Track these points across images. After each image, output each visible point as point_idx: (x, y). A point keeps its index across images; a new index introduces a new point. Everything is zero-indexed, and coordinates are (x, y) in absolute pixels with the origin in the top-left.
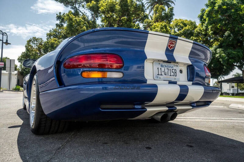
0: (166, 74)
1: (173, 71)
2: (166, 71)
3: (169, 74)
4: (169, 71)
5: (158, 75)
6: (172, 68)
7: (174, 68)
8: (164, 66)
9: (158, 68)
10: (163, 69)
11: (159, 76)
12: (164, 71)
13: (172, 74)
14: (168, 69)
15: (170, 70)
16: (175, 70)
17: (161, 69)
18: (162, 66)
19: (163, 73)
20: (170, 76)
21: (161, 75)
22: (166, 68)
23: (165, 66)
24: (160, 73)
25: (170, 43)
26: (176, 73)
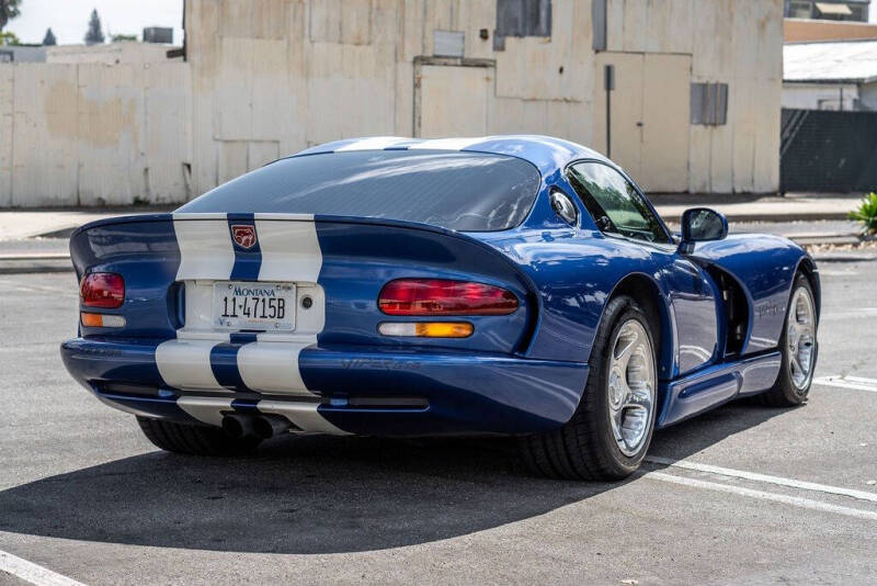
0: (249, 314)
1: (275, 303)
2: (251, 304)
3: (259, 313)
4: (260, 304)
5: (226, 315)
6: (272, 296)
7: (278, 295)
8: (245, 292)
9: (226, 299)
10: (240, 300)
11: (228, 319)
12: (243, 304)
13: (270, 312)
14: (258, 299)
15: (264, 301)
16: (279, 300)
17: (234, 300)
18: (238, 292)
19: (239, 312)
20: (263, 317)
21: (234, 316)
22: (250, 297)
23: (249, 292)
24: (230, 312)
25: (239, 233)
26: (283, 308)
